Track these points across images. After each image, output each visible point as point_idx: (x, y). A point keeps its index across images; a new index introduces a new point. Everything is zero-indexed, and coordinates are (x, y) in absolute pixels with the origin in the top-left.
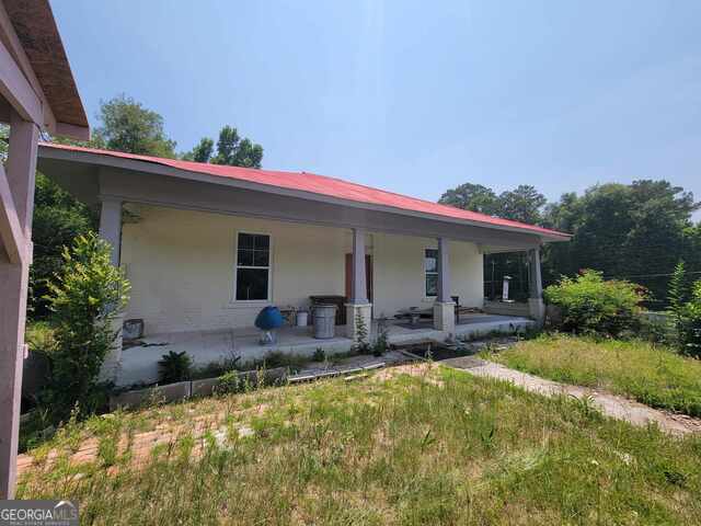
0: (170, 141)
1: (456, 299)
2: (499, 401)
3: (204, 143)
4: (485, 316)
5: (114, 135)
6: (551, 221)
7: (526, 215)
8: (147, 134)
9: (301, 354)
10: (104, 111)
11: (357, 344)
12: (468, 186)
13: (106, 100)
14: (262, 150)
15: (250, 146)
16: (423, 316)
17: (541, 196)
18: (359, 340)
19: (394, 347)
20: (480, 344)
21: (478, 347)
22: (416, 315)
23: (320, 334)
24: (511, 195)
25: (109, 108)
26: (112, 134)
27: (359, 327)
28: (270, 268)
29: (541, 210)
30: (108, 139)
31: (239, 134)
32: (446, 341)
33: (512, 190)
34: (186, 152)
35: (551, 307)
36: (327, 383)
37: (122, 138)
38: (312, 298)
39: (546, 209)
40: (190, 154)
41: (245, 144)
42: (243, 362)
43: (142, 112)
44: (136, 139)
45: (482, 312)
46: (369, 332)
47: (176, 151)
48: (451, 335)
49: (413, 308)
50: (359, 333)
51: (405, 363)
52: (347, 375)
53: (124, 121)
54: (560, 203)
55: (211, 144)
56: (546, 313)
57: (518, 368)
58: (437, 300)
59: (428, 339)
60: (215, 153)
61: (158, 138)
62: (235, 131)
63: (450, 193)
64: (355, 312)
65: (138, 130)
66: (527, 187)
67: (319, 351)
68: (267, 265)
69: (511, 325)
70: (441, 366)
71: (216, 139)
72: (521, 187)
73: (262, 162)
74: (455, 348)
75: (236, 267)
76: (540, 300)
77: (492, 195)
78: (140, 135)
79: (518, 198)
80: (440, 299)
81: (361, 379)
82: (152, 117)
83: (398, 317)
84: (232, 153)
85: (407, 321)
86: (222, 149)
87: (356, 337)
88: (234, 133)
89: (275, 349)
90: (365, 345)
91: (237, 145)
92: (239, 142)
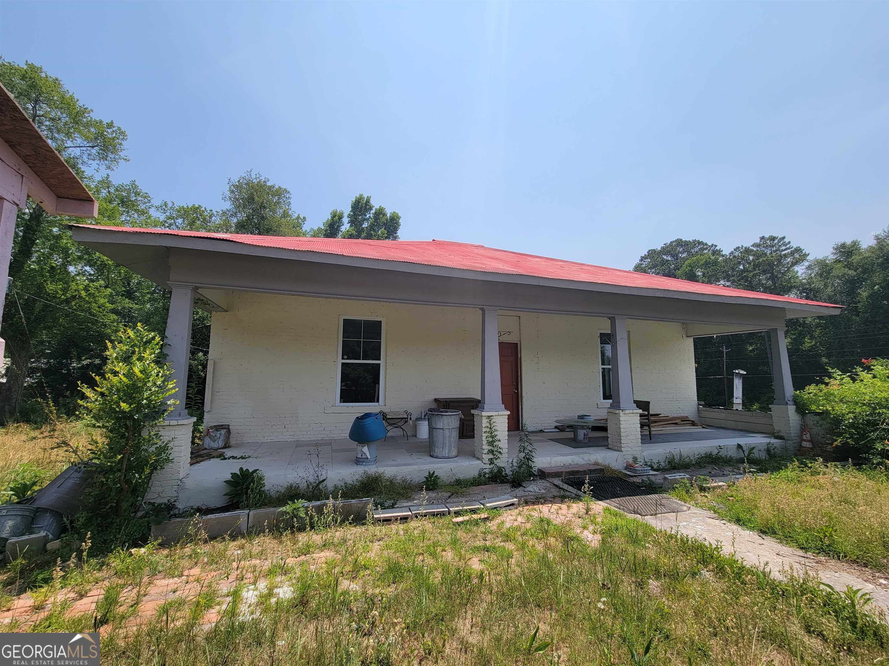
0: (298, 218)
1: (643, 405)
2: (688, 580)
3: (334, 215)
4: (698, 430)
5: (242, 216)
6: (818, 284)
7: (773, 278)
8: (275, 212)
9: (409, 478)
10: (232, 192)
11: (487, 468)
12: (679, 243)
13: (235, 180)
14: (399, 218)
15: (384, 215)
16: (595, 429)
17: (798, 250)
18: (491, 462)
19: (542, 475)
20: (678, 476)
21: (676, 481)
22: (583, 428)
23: (438, 451)
24: (747, 251)
25: (237, 187)
26: (239, 215)
27: (491, 443)
28: (382, 362)
29: (800, 270)
30: (235, 220)
31: (372, 202)
32: (629, 467)
33: (748, 244)
34: (316, 228)
35: (811, 420)
36: (427, 524)
37: (249, 218)
38: (436, 400)
39: (809, 268)
40: (319, 230)
41: (380, 212)
42: (330, 485)
43: (270, 188)
44: (263, 218)
45: (693, 424)
46: (505, 451)
47: (306, 227)
48: (635, 459)
49: (581, 417)
50: (491, 452)
51: (553, 500)
52: (458, 514)
53: (251, 199)
54: (832, 257)
55: (341, 217)
56: (804, 428)
57: (738, 521)
58: (612, 406)
59: (596, 464)
60: (346, 226)
61: (285, 215)
62: (368, 199)
63: (652, 254)
64: (485, 422)
65: (264, 207)
66: (773, 239)
67: (431, 475)
68: (379, 359)
69: (739, 446)
70: (607, 509)
71: (347, 210)
72: (762, 238)
73: (399, 233)
74: (638, 480)
75: (340, 361)
76: (792, 409)
77: (717, 252)
78: (267, 212)
79: (757, 255)
80: (616, 405)
81: (476, 523)
82: (280, 193)
83: (561, 429)
84: (365, 225)
85: (571, 435)
86: (354, 221)
87: (486, 457)
88: (368, 201)
89: (372, 470)
90: (500, 470)
91: (370, 215)
92: (373, 211)
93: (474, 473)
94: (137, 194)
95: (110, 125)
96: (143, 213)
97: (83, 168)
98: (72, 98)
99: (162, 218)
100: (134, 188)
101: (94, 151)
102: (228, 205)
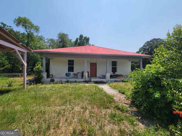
10: (58, 35)
13: (59, 33)
14: (89, 38)
15: (86, 38)
23: (78, 78)
26: (60, 40)
27: (85, 77)
28: (74, 66)
43: (65, 34)
46: (87, 78)
55: (78, 39)
62: (82, 35)
71: (79, 37)
75: (68, 66)
78: (64, 39)
82: (67, 35)
84: (82, 40)
87: (84, 79)
89: (68, 80)
90: (86, 81)
91: (83, 38)
92: (84, 37)
93: (82, 81)
94: (42, 37)
95: (37, 26)
96: (44, 40)
97: (34, 34)
98: (31, 22)
99: (47, 41)
100: (42, 36)
101: (35, 31)
102: (57, 38)
